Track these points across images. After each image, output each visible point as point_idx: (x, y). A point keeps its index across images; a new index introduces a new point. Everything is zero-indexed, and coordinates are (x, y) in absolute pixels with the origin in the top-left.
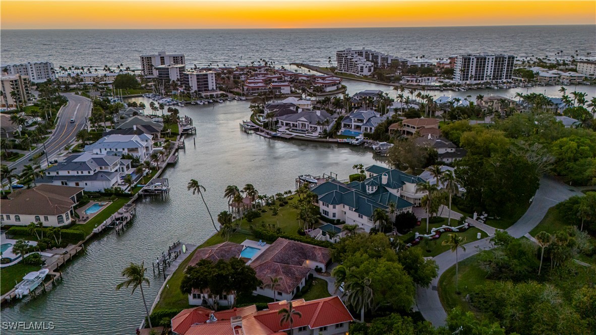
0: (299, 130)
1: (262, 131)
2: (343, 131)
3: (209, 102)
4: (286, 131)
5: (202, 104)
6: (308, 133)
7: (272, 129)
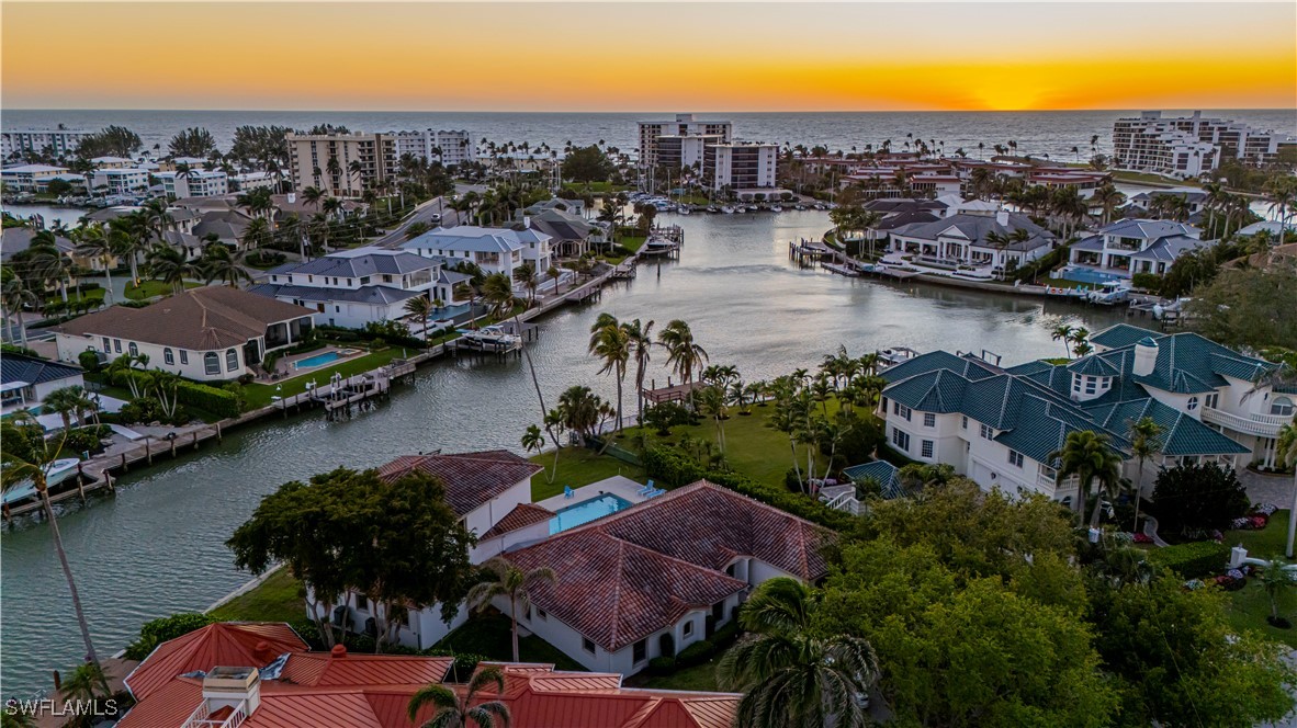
0: (941, 262)
1: (838, 261)
2: (1070, 270)
3: (748, 210)
4: (903, 261)
5: (731, 211)
6: (961, 268)
7: (866, 258)
